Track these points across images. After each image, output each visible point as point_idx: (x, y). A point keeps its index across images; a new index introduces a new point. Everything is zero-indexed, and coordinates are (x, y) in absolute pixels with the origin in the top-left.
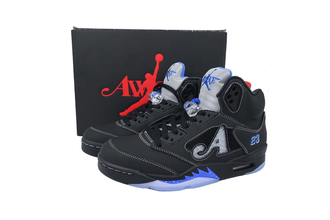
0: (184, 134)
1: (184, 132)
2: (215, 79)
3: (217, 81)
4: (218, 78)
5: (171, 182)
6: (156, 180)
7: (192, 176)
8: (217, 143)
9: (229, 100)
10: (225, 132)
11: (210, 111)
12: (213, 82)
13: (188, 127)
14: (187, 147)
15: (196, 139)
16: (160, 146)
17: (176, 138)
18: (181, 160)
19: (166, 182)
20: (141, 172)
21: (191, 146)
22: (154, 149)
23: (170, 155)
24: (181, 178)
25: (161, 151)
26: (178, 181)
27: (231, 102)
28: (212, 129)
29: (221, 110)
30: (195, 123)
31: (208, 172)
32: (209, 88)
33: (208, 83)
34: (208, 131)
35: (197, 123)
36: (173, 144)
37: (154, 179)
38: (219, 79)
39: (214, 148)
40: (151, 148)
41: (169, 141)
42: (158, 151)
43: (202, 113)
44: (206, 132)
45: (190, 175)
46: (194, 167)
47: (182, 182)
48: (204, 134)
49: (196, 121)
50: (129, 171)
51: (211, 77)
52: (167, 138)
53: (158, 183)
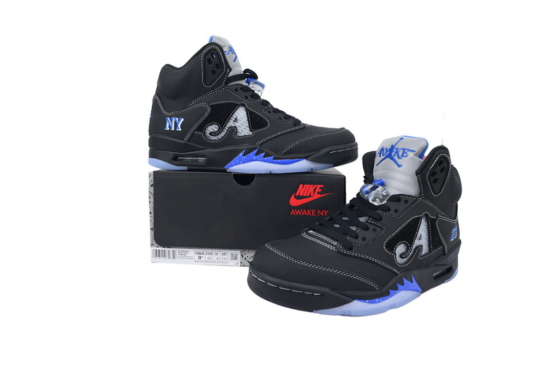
0: (378, 230)
1: (378, 226)
2: (406, 151)
3: (411, 154)
4: (412, 149)
5: (373, 301)
6: (354, 300)
7: (397, 289)
8: (419, 239)
9: (433, 179)
10: (428, 224)
11: (406, 195)
12: (405, 155)
13: (382, 220)
14: (387, 247)
15: (396, 235)
16: (351, 249)
17: (369, 235)
18: (382, 266)
19: (367, 301)
20: (333, 290)
21: (392, 246)
22: (344, 254)
23: (368, 260)
24: (385, 294)
25: (354, 256)
26: (382, 298)
27: (435, 181)
28: (413, 220)
29: (421, 193)
30: (390, 213)
31: (412, 282)
32: (399, 163)
33: (396, 157)
34: (409, 224)
35: (392, 212)
36: (367, 245)
37: (351, 299)
38: (414, 151)
39: (417, 247)
40: (339, 252)
41: (359, 241)
42: (350, 256)
43: (396, 199)
44: (407, 225)
45: (396, 289)
46: (398, 276)
47: (386, 299)
48: (405, 227)
49: (389, 210)
50: (316, 291)
51: (397, 149)
52: (357, 237)
53: (356, 305)
